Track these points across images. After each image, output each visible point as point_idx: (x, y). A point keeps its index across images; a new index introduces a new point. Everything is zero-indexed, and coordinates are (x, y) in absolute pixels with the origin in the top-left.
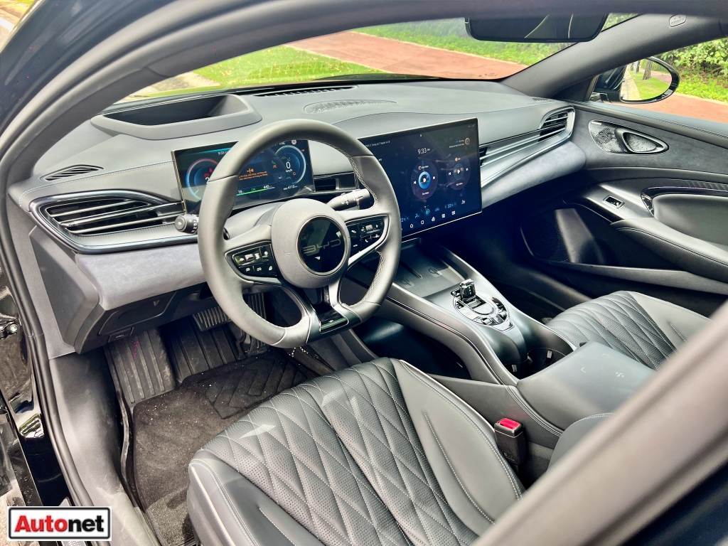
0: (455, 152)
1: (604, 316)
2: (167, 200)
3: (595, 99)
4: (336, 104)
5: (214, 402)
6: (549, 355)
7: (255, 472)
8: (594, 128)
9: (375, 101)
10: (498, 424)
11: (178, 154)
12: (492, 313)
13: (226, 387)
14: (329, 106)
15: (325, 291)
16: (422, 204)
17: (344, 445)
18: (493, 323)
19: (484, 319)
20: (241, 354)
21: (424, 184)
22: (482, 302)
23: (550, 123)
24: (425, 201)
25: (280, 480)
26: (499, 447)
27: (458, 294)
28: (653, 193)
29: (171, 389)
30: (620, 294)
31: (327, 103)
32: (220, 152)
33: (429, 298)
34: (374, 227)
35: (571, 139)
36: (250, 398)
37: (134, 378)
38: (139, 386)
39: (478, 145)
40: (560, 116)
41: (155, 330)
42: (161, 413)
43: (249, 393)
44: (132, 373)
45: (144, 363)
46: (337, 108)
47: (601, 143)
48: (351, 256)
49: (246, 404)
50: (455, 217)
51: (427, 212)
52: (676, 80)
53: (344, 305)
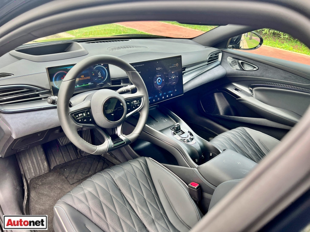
0: (172, 69)
1: (234, 137)
2: (44, 89)
3: (230, 48)
4: (122, 47)
5: (67, 177)
6: (211, 155)
7: (84, 209)
8: (229, 59)
9: (138, 47)
10: (190, 185)
11: (49, 69)
12: (187, 137)
13: (73, 170)
14: (119, 48)
15: (115, 129)
16: (158, 91)
17: (124, 196)
18: (188, 141)
19: (184, 140)
20: (80, 155)
21: (159, 83)
22: (184, 133)
23: (212, 57)
24: (160, 90)
25: (95, 212)
26: (190, 194)
27: (173, 129)
28: (253, 87)
29: (48, 172)
30: (240, 128)
31: (117, 47)
32: (68, 68)
33: (161, 131)
34: (137, 101)
35: (220, 64)
36: (83, 175)
37: (30, 167)
38: (32, 171)
39: (182, 66)
40: (216, 54)
41: (40, 146)
42: (42, 183)
43: (83, 173)
44: (29, 165)
45: (35, 161)
46: (122, 49)
47: (232, 66)
48: (127, 114)
49: (82, 178)
50: (172, 97)
51: (161, 95)
52: (262, 41)
53: (124, 135)
